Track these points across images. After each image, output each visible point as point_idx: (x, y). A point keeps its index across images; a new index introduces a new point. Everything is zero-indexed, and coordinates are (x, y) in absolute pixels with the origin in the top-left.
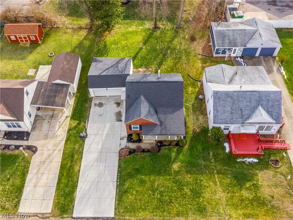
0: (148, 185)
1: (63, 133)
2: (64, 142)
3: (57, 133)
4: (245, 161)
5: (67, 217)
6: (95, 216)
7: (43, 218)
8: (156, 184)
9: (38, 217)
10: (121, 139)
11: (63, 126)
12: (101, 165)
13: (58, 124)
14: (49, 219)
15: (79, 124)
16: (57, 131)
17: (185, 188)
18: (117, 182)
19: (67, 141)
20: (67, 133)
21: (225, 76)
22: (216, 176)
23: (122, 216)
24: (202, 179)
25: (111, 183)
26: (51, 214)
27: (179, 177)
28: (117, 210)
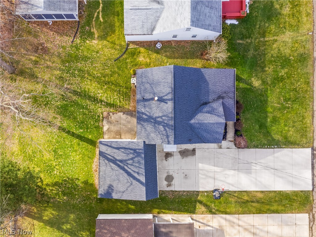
0: (278, 114)
1: (215, 220)
2: (228, 217)
3: (216, 227)
4: (249, 5)
5: (313, 196)
6: (311, 167)
7: (314, 221)
8: (276, 105)
9: (312, 225)
10: (220, 147)
11: (205, 221)
12: (255, 168)
13: (202, 228)
14: (314, 214)
15: (201, 202)
16: (213, 227)
17: (280, 74)
18: (274, 148)
19: (226, 213)
20: (216, 214)
21: (148, 8)
22: (267, 39)
23: (310, 140)
24: (270, 55)
25: (276, 155)
26: (310, 213)
27: (269, 80)
28: (305, 146)
